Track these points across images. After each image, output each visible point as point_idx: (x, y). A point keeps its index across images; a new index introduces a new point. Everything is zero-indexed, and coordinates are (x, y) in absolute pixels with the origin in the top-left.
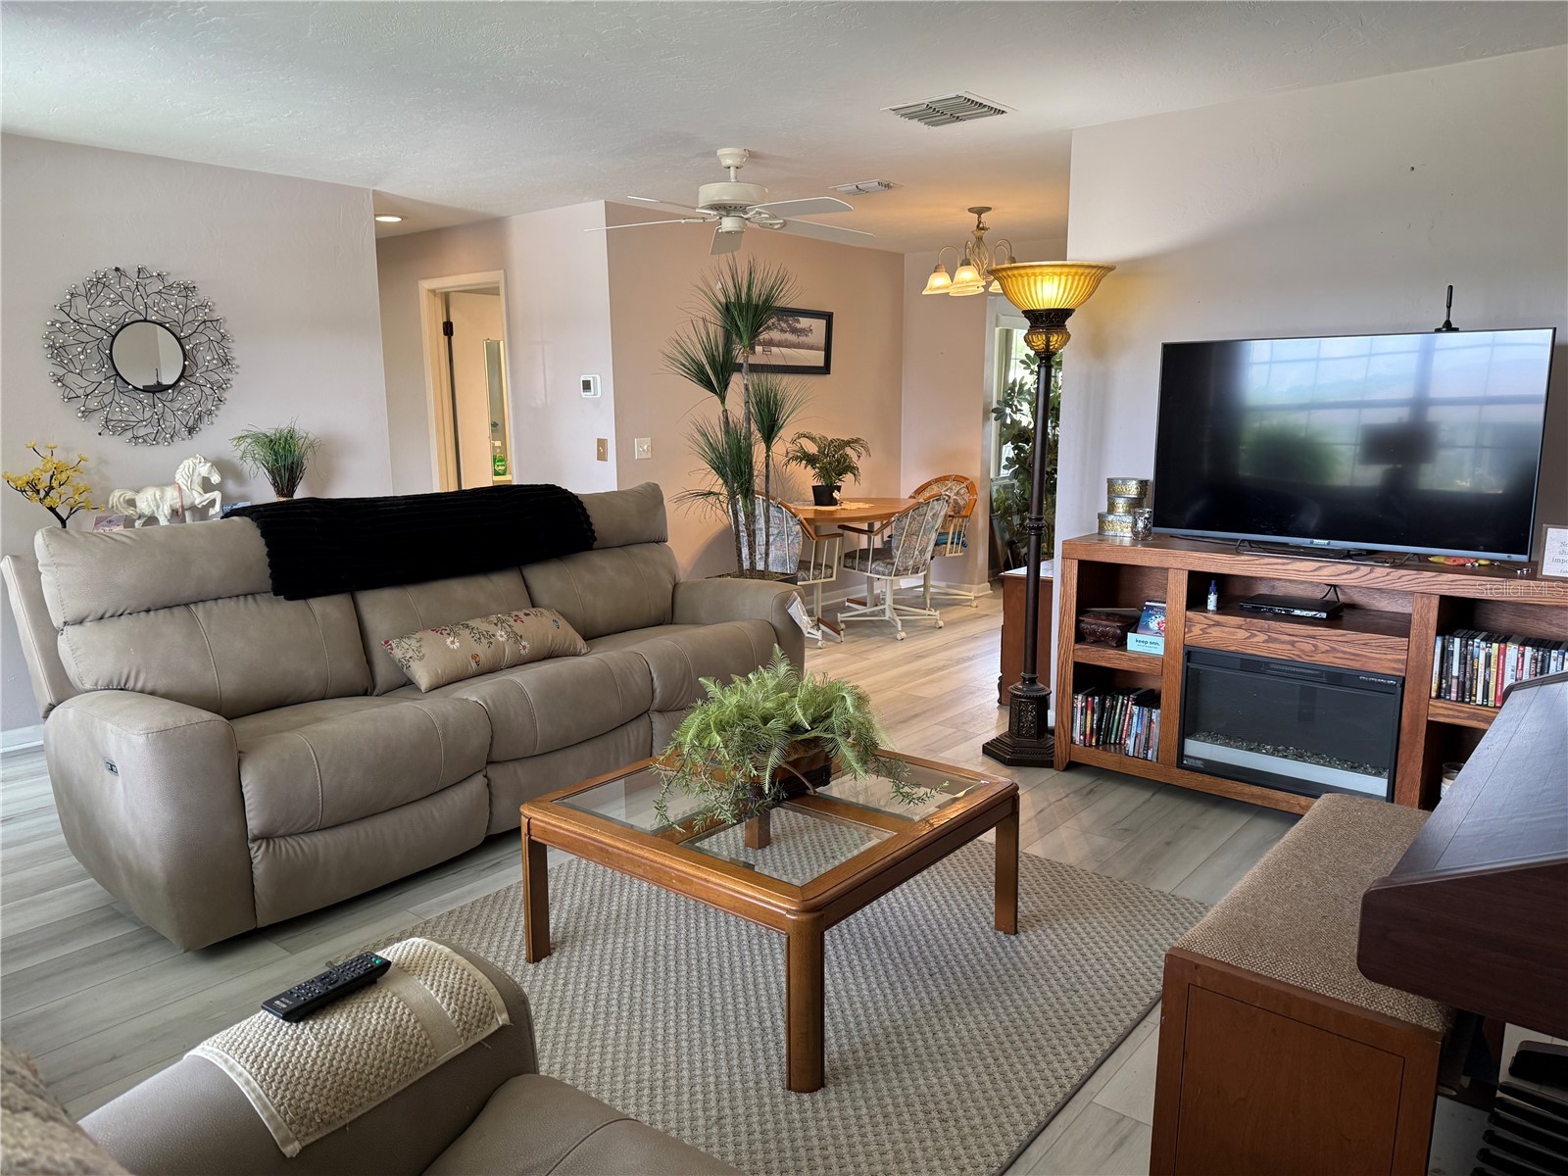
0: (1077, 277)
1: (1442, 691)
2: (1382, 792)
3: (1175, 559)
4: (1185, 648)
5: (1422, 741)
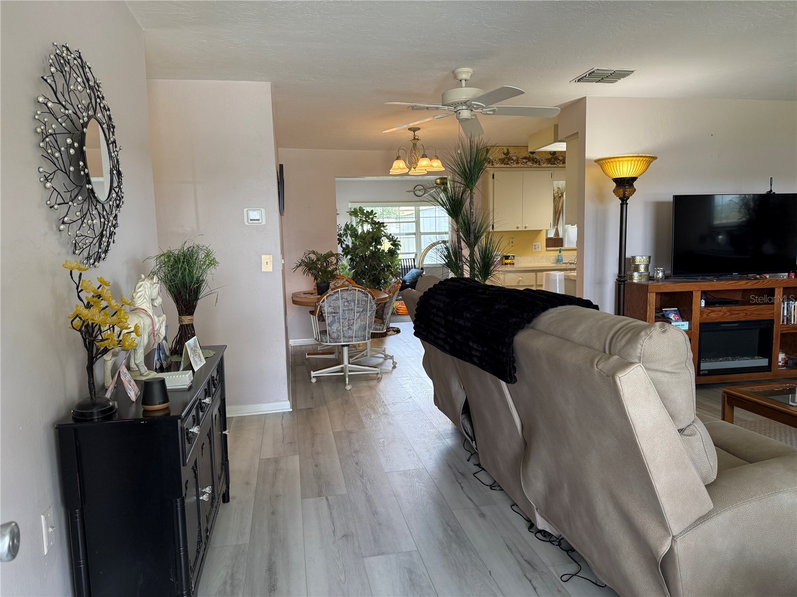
0: (636, 162)
1: (783, 321)
2: (767, 364)
3: (696, 287)
4: (700, 324)
5: (779, 341)
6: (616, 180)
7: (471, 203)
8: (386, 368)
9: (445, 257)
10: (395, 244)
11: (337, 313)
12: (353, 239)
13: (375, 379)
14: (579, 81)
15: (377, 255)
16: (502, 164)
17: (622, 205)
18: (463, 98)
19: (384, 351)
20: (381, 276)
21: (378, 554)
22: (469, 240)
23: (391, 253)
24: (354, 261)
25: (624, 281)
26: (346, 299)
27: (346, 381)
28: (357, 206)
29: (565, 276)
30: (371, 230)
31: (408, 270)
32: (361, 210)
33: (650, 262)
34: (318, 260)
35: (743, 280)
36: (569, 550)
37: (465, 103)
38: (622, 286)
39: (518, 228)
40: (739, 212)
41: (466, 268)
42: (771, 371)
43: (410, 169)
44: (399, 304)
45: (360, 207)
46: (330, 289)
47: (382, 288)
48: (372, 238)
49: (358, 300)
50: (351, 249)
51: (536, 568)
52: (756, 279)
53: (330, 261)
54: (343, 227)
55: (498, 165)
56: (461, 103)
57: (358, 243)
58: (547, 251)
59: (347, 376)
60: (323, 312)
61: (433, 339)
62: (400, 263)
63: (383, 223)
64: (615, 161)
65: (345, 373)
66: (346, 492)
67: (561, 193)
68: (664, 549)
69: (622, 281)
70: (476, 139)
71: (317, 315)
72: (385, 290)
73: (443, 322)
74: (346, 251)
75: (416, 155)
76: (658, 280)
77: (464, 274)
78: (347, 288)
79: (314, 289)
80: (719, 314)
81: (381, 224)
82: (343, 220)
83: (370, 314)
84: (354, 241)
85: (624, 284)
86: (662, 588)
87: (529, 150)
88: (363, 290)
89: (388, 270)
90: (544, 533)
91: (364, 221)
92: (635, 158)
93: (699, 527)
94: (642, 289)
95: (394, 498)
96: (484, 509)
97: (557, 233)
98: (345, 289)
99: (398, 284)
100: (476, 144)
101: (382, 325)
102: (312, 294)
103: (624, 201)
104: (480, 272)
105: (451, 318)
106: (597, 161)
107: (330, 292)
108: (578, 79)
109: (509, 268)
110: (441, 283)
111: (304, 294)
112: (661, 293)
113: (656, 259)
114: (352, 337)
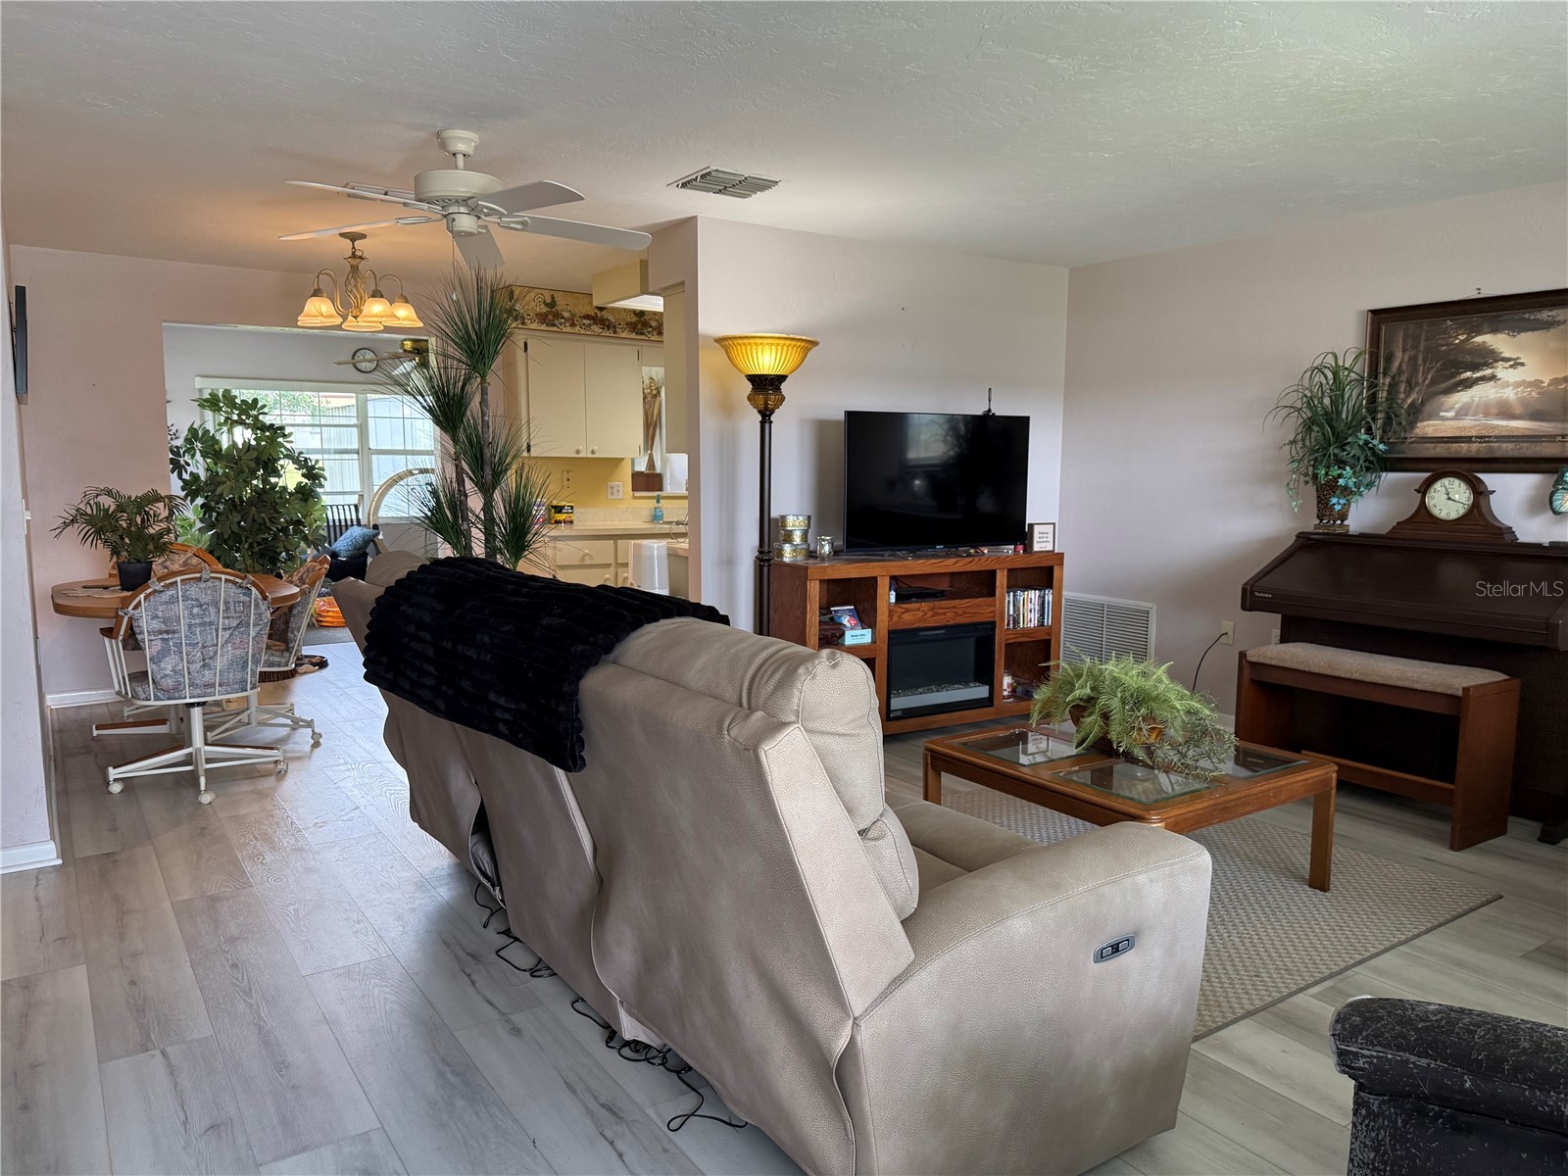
1: (1008, 624)
2: (987, 695)
3: (882, 569)
4: (889, 632)
5: (1003, 657)
6: (752, 378)
7: (483, 402)
8: (297, 748)
9: (430, 510)
10: (312, 474)
11: (174, 632)
12: (209, 460)
13: (270, 775)
14: (684, 185)
15: (271, 498)
16: (542, 324)
17: (762, 423)
18: (462, 191)
19: (291, 710)
20: (281, 545)
21: (295, 1153)
22: (482, 477)
23: (303, 494)
24: (213, 509)
25: (769, 560)
26: (196, 600)
27: (199, 785)
28: (219, 387)
29: (669, 549)
30: (253, 443)
31: (344, 528)
32: (229, 399)
33: (809, 526)
34: (121, 508)
35: (951, 557)
36: (682, 1071)
37: (465, 201)
38: (766, 569)
39: (578, 452)
40: (945, 441)
41: (477, 534)
42: (992, 706)
43: (345, 318)
44: (323, 604)
45: (227, 392)
46: (154, 579)
47: (282, 572)
48: (257, 460)
49: (226, 603)
50: (206, 482)
51: (622, 1115)
52: (969, 555)
53: (151, 512)
54: (184, 433)
55: (534, 326)
56: (457, 201)
57: (220, 472)
58: (635, 498)
59: (201, 772)
60: (137, 630)
61: (408, 687)
62: (324, 515)
63: (282, 428)
64: (750, 344)
65: (197, 767)
66: (209, 1032)
67: (656, 388)
68: (841, 1044)
69: (766, 561)
70: (489, 275)
71: (121, 638)
72: (291, 576)
73: (431, 653)
74: (192, 488)
75: (358, 291)
76: (823, 558)
77: (471, 548)
78: (198, 575)
79: (111, 575)
80: (918, 614)
81: (277, 431)
82: (183, 418)
83: (256, 631)
84: (212, 465)
85: (769, 566)
86: (839, 1111)
87: (595, 304)
88: (237, 580)
89: (296, 532)
90: (635, 1045)
91: (236, 421)
92: (782, 342)
93: (894, 995)
94: (798, 572)
95: (325, 1027)
96: (519, 1019)
97: (651, 464)
98: (195, 578)
99: (322, 563)
100: (489, 284)
101: (286, 654)
102: (106, 588)
103: (766, 416)
104: (506, 543)
105: (449, 645)
106: (720, 340)
107: (154, 585)
108: (681, 182)
109: (563, 530)
110: (423, 568)
111: (84, 587)
112: (829, 581)
113: (819, 521)
114: (213, 685)
